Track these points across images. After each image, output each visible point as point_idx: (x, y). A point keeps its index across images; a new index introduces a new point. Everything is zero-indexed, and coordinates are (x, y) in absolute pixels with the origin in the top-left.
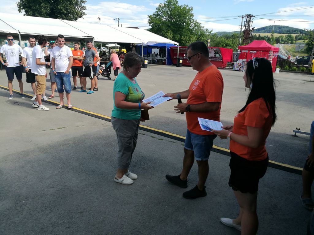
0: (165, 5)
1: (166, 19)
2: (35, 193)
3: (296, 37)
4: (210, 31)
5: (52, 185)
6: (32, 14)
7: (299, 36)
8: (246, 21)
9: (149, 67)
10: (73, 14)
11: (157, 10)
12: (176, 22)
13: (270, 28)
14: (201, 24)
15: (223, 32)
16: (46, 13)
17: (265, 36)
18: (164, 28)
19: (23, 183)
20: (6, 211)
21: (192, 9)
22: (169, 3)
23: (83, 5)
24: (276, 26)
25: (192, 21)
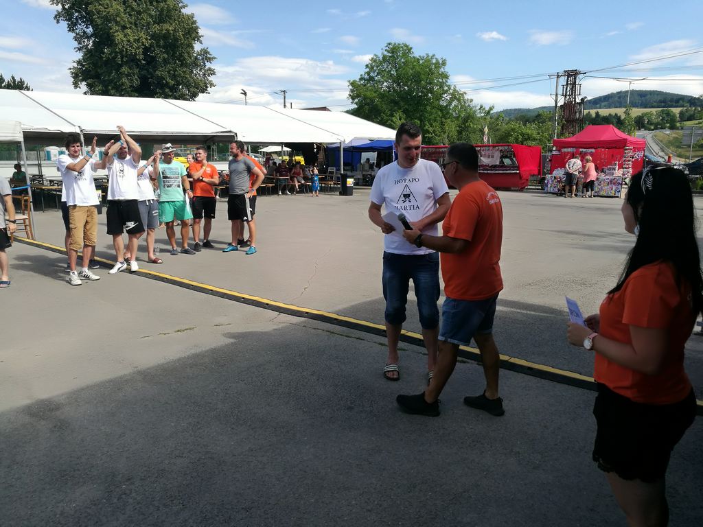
0: (384, 57)
1: (389, 87)
2: (145, 469)
3: (681, 114)
4: (487, 109)
5: (178, 451)
6: (102, 91)
7: (687, 111)
8: (567, 84)
9: (358, 193)
10: (188, 86)
11: (368, 70)
12: (409, 92)
13: (619, 98)
14: (465, 93)
15: (515, 110)
16: (131, 86)
17: (610, 115)
18: (384, 107)
19: (117, 449)
20: (90, 508)
21: (444, 63)
22: (393, 52)
23: (208, 65)
24: (633, 92)
25: (446, 88)
